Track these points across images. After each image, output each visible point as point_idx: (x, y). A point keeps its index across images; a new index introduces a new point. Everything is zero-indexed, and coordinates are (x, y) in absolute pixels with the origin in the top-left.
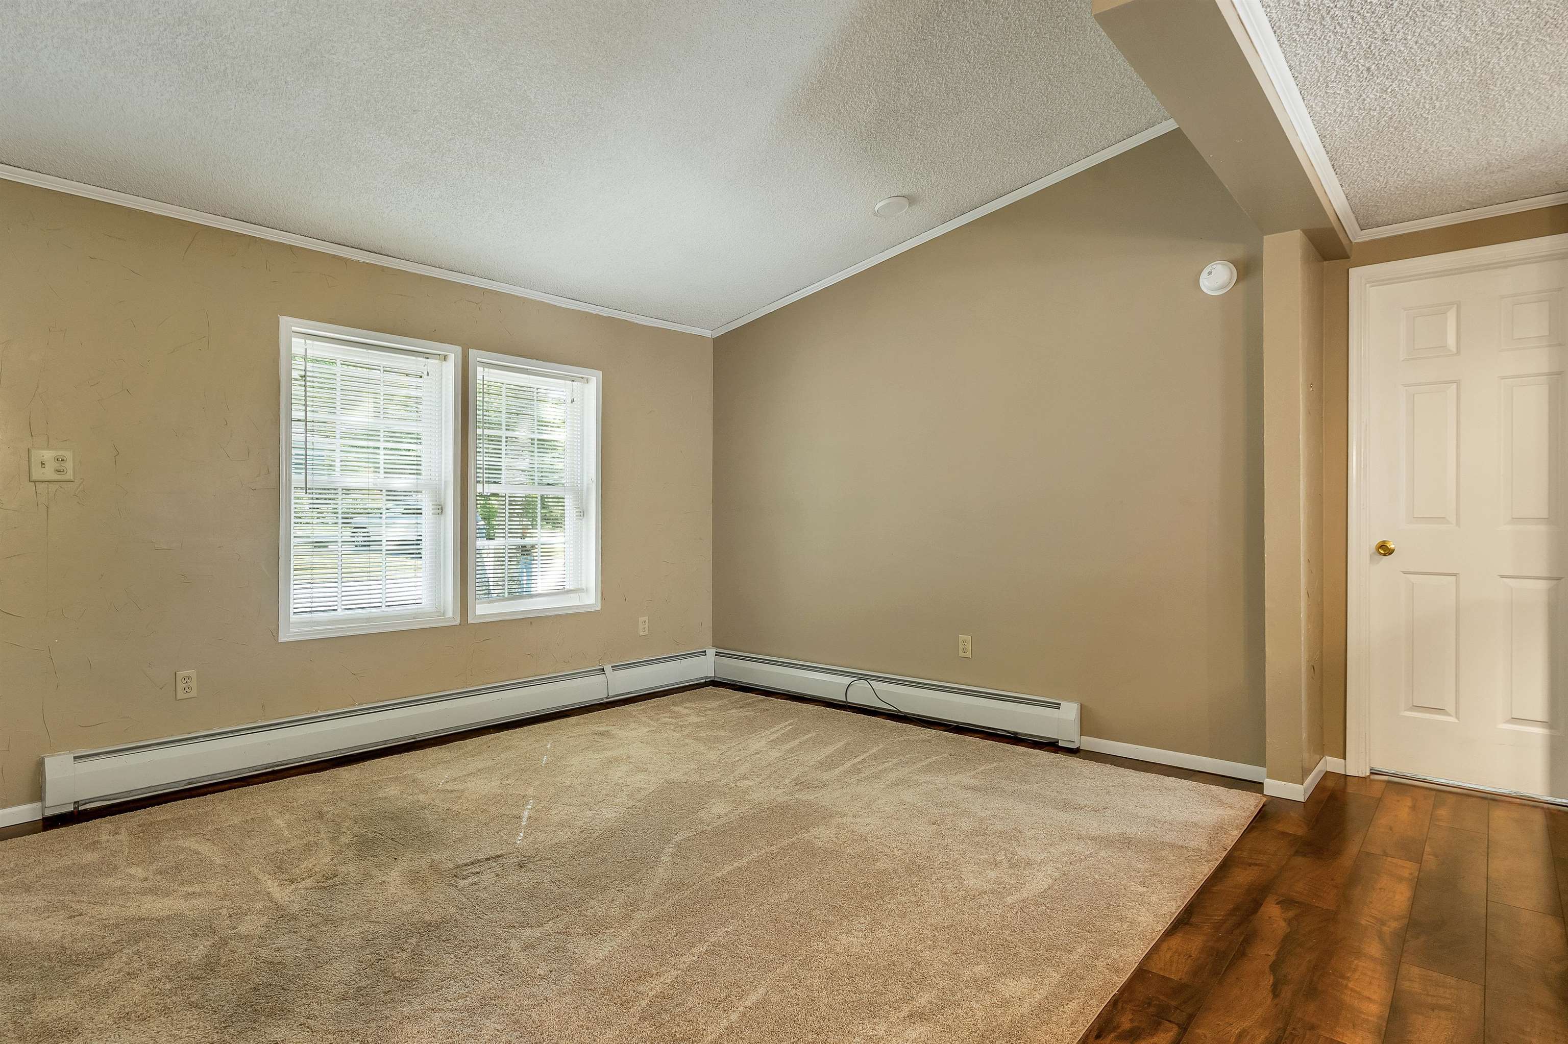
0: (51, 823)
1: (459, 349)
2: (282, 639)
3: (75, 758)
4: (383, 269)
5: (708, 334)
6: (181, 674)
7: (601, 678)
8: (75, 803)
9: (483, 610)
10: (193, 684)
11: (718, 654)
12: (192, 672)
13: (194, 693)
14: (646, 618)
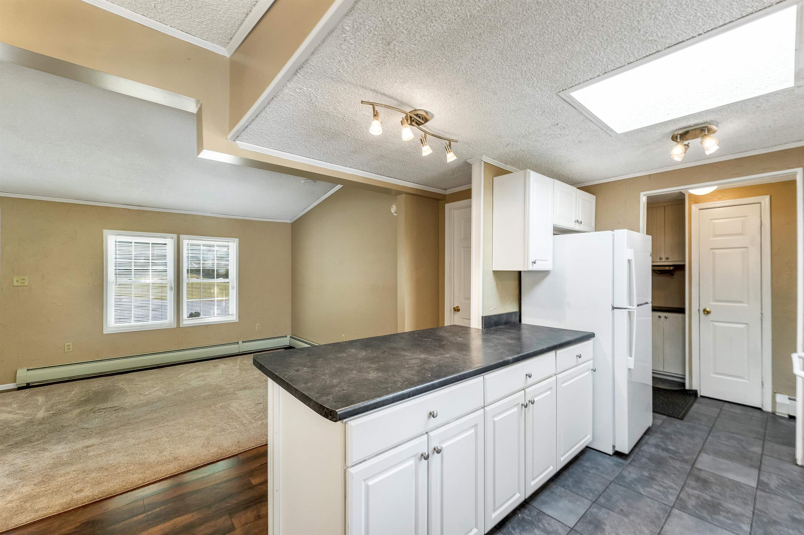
0: (19, 389)
1: (176, 235)
2: (104, 333)
3: (27, 370)
4: (144, 211)
5: (289, 222)
6: (66, 344)
7: (236, 346)
8: (27, 383)
9: (186, 321)
10: (71, 347)
11: (291, 337)
12: (71, 344)
13: (71, 350)
14: (259, 324)
